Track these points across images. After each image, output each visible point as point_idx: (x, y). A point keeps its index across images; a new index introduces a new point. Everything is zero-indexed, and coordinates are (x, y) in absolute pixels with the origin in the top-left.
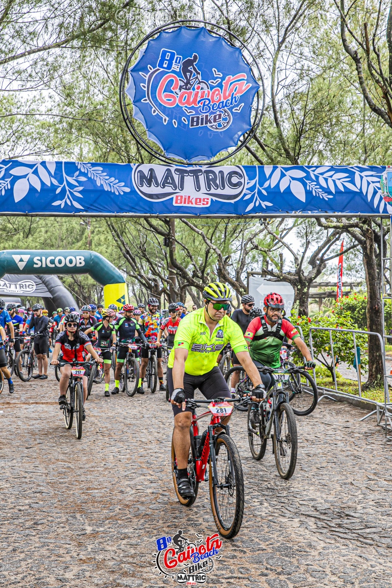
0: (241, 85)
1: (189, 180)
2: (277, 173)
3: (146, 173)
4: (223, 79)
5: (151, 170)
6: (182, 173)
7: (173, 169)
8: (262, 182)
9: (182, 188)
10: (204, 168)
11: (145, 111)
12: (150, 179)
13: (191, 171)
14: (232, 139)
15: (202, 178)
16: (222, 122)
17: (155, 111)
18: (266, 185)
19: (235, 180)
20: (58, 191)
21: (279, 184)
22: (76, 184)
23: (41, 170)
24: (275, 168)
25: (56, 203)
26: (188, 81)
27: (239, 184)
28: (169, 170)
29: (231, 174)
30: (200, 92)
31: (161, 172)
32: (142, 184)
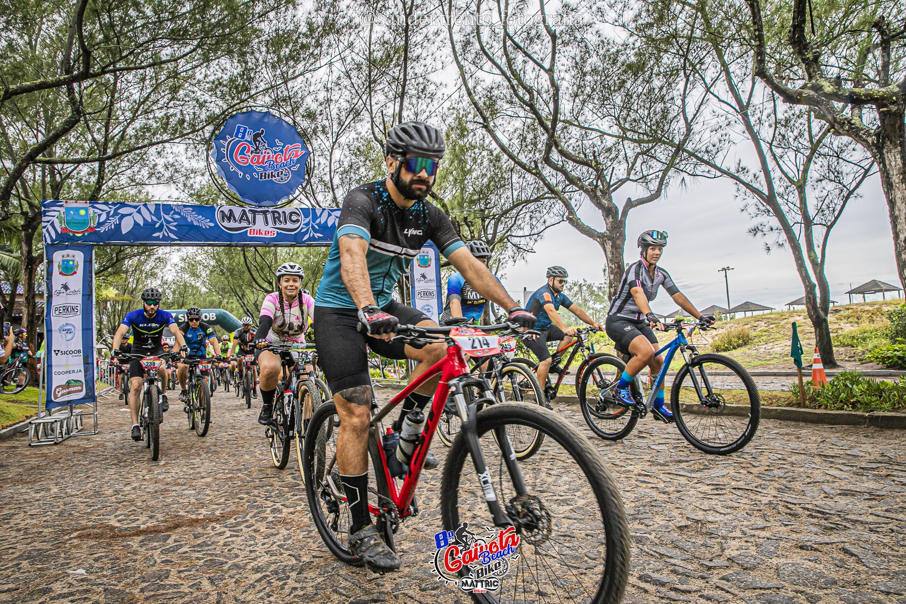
0: (297, 152)
1: (260, 218)
2: (326, 214)
3: (227, 213)
4: (283, 147)
5: (231, 211)
6: (254, 212)
7: (247, 210)
8: (314, 220)
9: (254, 223)
10: (271, 209)
11: (224, 168)
12: (230, 216)
13: (261, 212)
14: (292, 190)
15: (269, 216)
16: (283, 176)
17: (233, 168)
18: (318, 221)
19: (294, 218)
20: (157, 226)
21: (326, 222)
22: (171, 220)
23: (143, 210)
24: (324, 210)
25: (155, 235)
26: (257, 148)
27: (297, 221)
28: (244, 211)
29: (291, 214)
30: (267, 155)
31: (237, 211)
32: (223, 221)
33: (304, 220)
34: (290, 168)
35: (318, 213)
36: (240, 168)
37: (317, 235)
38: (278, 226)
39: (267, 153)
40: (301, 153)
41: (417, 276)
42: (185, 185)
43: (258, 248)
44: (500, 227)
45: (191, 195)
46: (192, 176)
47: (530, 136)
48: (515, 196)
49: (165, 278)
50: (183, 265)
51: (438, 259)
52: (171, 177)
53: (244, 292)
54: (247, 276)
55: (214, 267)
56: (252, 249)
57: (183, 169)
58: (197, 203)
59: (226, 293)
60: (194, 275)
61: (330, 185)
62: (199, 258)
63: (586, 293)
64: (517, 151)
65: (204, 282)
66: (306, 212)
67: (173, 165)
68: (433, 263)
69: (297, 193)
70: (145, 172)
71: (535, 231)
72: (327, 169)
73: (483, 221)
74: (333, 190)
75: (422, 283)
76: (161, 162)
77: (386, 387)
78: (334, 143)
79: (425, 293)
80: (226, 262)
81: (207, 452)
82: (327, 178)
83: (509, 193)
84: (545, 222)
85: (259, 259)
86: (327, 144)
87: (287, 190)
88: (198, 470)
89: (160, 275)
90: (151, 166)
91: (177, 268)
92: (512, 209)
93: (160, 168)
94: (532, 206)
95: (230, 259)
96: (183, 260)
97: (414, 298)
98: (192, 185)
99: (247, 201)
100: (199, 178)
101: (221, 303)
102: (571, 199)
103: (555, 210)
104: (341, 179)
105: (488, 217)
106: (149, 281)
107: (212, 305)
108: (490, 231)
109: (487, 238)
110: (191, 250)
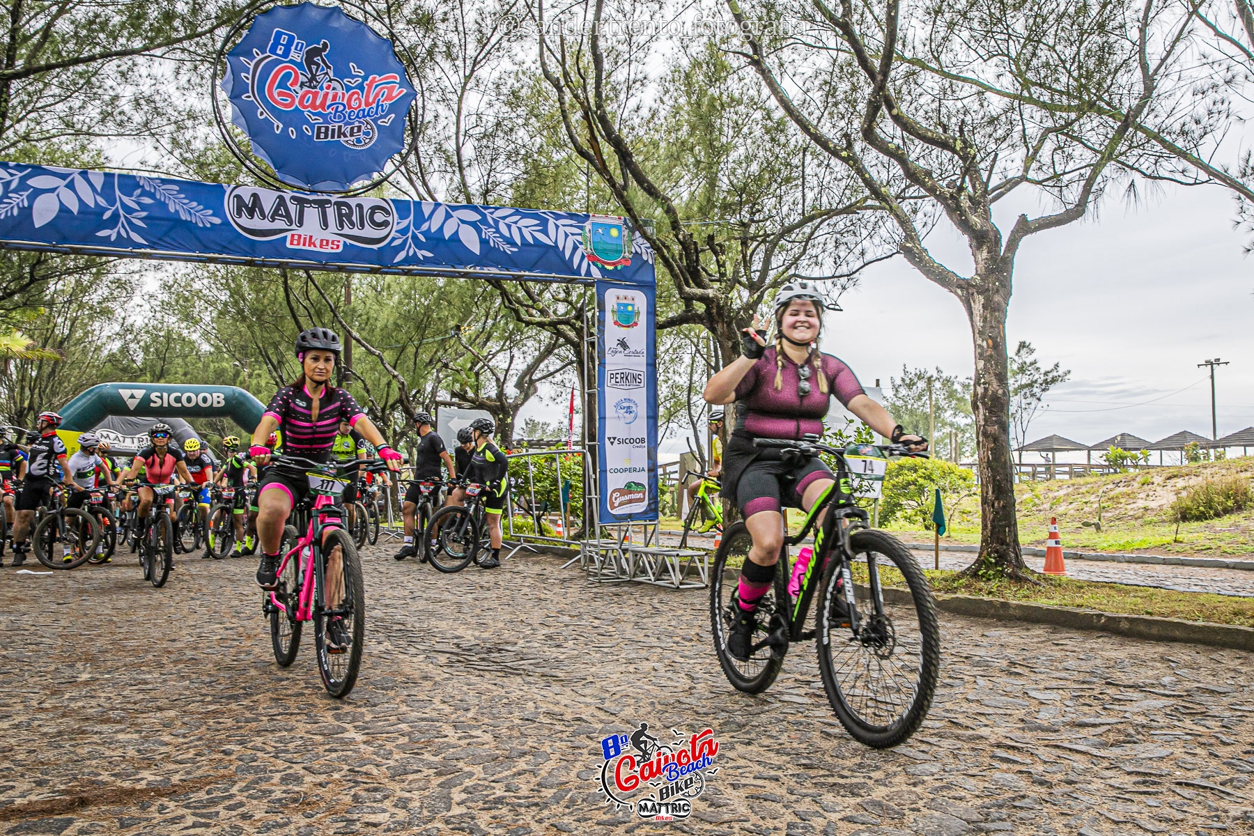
0: (392, 89)
1: (312, 214)
3: (247, 199)
4: (365, 78)
5: (255, 196)
6: (301, 202)
7: (287, 197)
8: (418, 223)
9: (301, 223)
10: (335, 198)
11: (246, 114)
12: (254, 207)
13: (315, 202)
14: (377, 163)
15: (331, 211)
16: (362, 137)
17: (263, 114)
18: (425, 227)
19: (379, 217)
20: (107, 215)
21: (441, 228)
22: (136, 207)
23: (80, 183)
24: (438, 205)
25: (103, 233)
26: (314, 77)
27: (385, 224)
28: (281, 198)
29: (374, 209)
30: (331, 93)
31: (269, 199)
32: (239, 214)
33: (397, 223)
34: (375, 121)
35: (427, 210)
36: (278, 114)
37: (422, 254)
38: (346, 231)
39: (331, 90)
40: (399, 92)
41: (611, 341)
42: (174, 141)
43: (311, 272)
44: (777, 261)
45: (184, 161)
46: (189, 123)
47: (844, 86)
48: (809, 201)
49: (129, 322)
50: (166, 297)
51: (652, 312)
52: (146, 124)
53: (283, 356)
54: (289, 324)
55: (226, 304)
56: (301, 273)
57: (170, 110)
58: (196, 178)
59: (246, 355)
60: (188, 317)
61: (455, 159)
62: (197, 285)
63: (939, 395)
64: (817, 113)
65: (206, 334)
66: (402, 207)
67: (149, 101)
68: (643, 320)
69: (389, 167)
70: (93, 111)
71: (844, 269)
72: (453, 129)
73: (744, 244)
74: (461, 169)
75: (620, 357)
76: (128, 92)
77: (543, 551)
78: (467, 78)
79: (625, 377)
80: (251, 297)
81: (176, 662)
82: (450, 146)
83: (799, 195)
84: (863, 254)
85: (314, 294)
86: (455, 79)
87: (369, 162)
88: (152, 694)
89: (119, 313)
90: (107, 98)
91: (153, 302)
92: (801, 224)
93: (125, 105)
94: (842, 222)
95: (258, 292)
96: (166, 287)
97: (602, 384)
98: (189, 143)
99: (290, 180)
100: (202, 130)
101: (237, 374)
102: (915, 212)
103: (883, 231)
104: (478, 149)
105: (753, 239)
106: (97, 325)
107: (219, 377)
108: (757, 265)
109: (749, 279)
110: (182, 268)
